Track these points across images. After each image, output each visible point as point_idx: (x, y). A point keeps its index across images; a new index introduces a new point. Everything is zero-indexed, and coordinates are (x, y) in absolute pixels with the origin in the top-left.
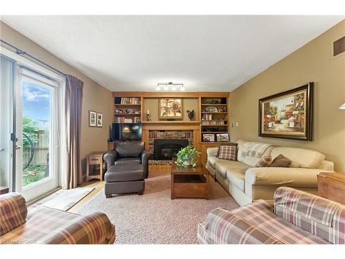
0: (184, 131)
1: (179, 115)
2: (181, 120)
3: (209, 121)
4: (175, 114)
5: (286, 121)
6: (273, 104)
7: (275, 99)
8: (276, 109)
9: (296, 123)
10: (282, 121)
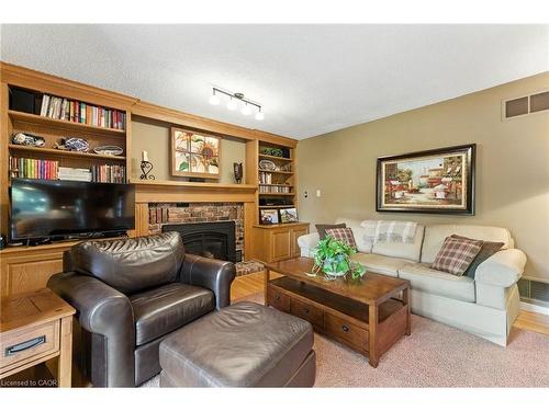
0: (227, 204)
1: (213, 170)
2: (215, 180)
3: (267, 186)
4: (207, 169)
5: (431, 190)
6: (402, 165)
7: (408, 160)
8: (410, 173)
9: (447, 194)
10: (422, 190)
